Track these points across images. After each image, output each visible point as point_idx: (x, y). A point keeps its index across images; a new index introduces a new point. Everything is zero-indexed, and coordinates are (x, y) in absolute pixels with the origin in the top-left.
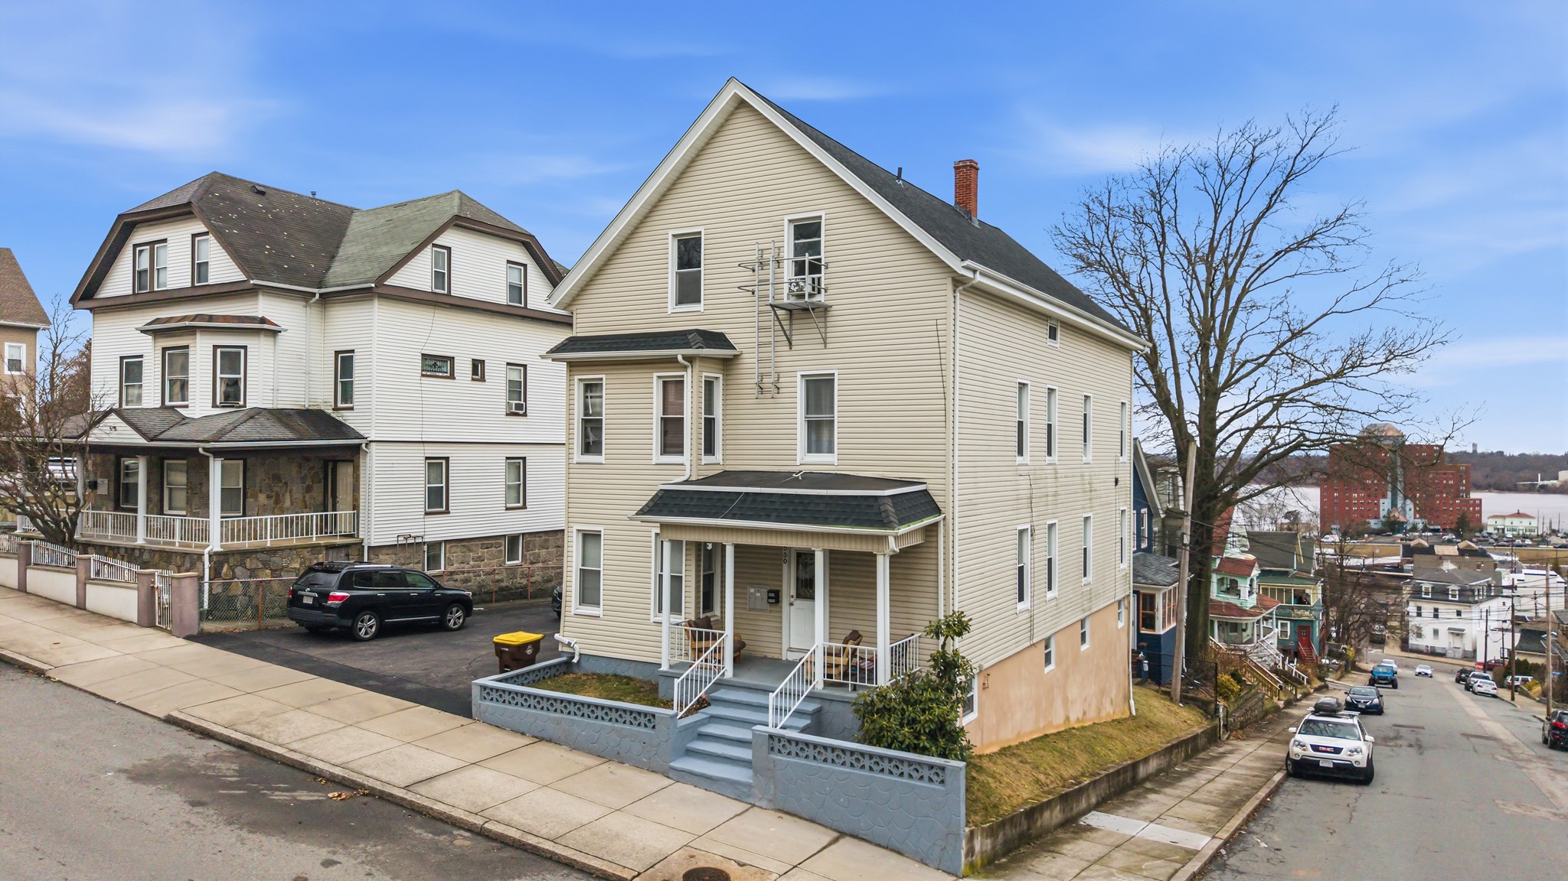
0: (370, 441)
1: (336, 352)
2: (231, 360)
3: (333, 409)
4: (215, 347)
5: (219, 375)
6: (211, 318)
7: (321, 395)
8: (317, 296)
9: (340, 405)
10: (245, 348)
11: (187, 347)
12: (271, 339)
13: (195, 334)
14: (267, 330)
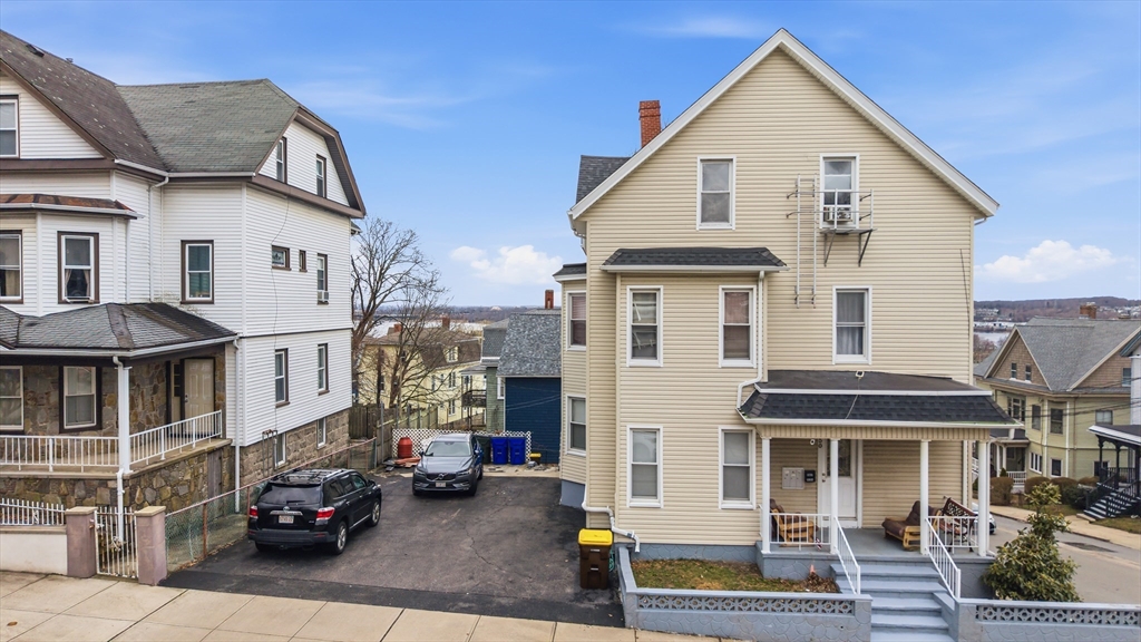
0: (241, 338)
1: (182, 241)
2: (78, 248)
3: (181, 303)
4: (60, 233)
5: (64, 266)
6: (57, 199)
7: (167, 285)
8: (167, 180)
9: (188, 298)
10: (96, 235)
11: (20, 232)
12: (123, 226)
13: (35, 218)
14: (120, 215)
